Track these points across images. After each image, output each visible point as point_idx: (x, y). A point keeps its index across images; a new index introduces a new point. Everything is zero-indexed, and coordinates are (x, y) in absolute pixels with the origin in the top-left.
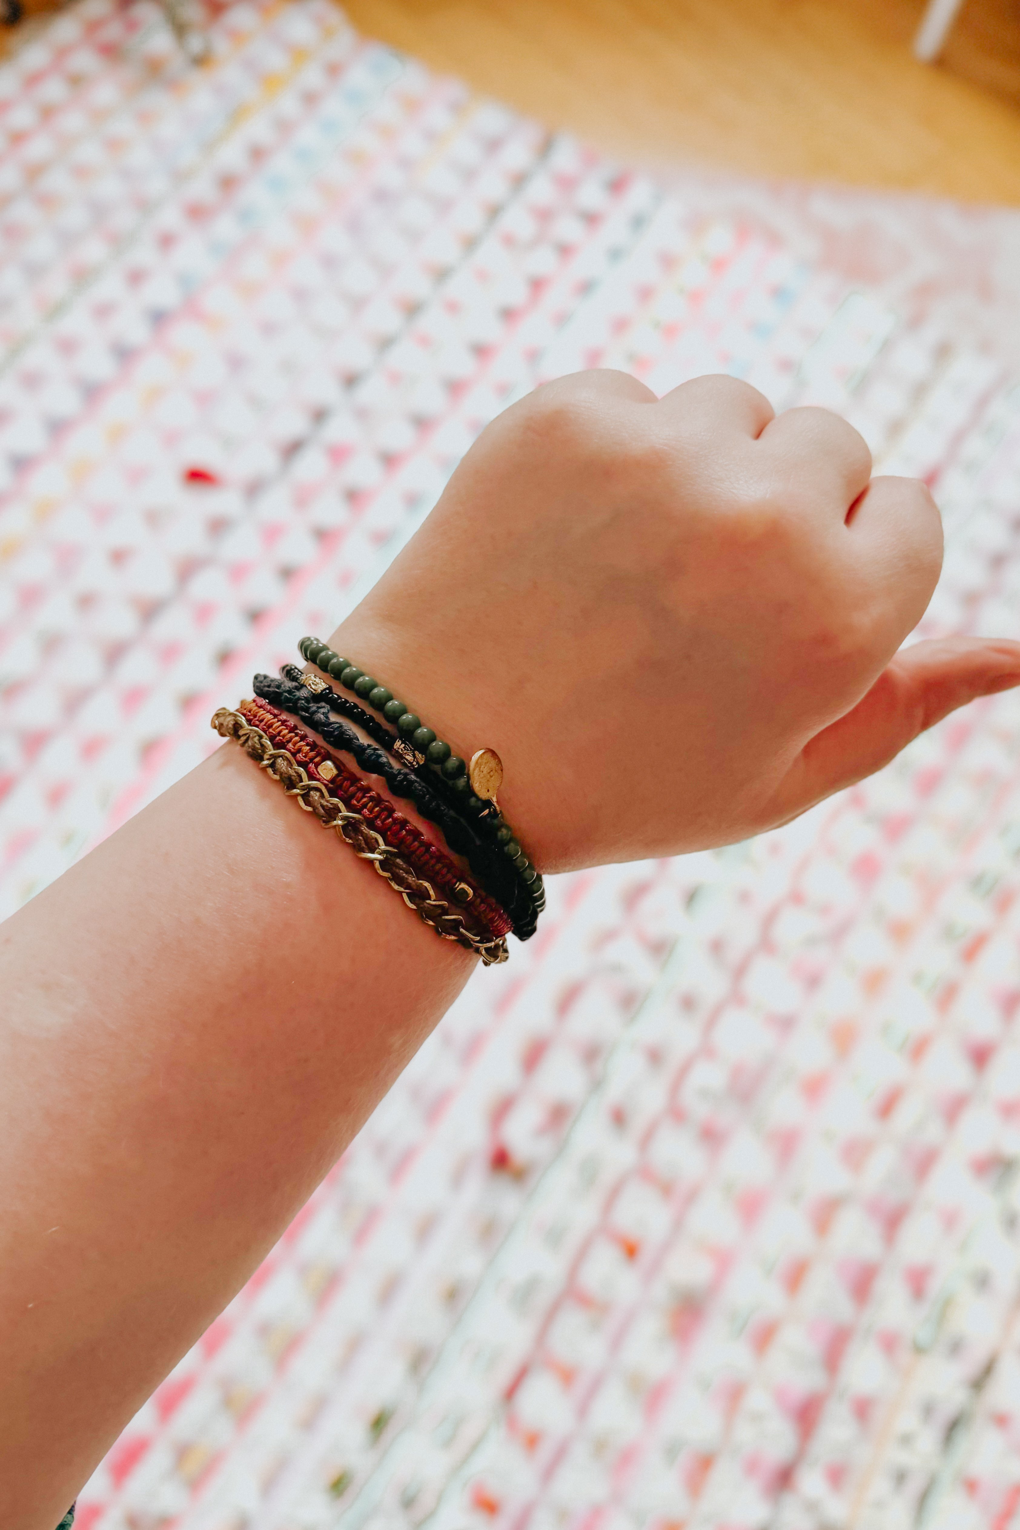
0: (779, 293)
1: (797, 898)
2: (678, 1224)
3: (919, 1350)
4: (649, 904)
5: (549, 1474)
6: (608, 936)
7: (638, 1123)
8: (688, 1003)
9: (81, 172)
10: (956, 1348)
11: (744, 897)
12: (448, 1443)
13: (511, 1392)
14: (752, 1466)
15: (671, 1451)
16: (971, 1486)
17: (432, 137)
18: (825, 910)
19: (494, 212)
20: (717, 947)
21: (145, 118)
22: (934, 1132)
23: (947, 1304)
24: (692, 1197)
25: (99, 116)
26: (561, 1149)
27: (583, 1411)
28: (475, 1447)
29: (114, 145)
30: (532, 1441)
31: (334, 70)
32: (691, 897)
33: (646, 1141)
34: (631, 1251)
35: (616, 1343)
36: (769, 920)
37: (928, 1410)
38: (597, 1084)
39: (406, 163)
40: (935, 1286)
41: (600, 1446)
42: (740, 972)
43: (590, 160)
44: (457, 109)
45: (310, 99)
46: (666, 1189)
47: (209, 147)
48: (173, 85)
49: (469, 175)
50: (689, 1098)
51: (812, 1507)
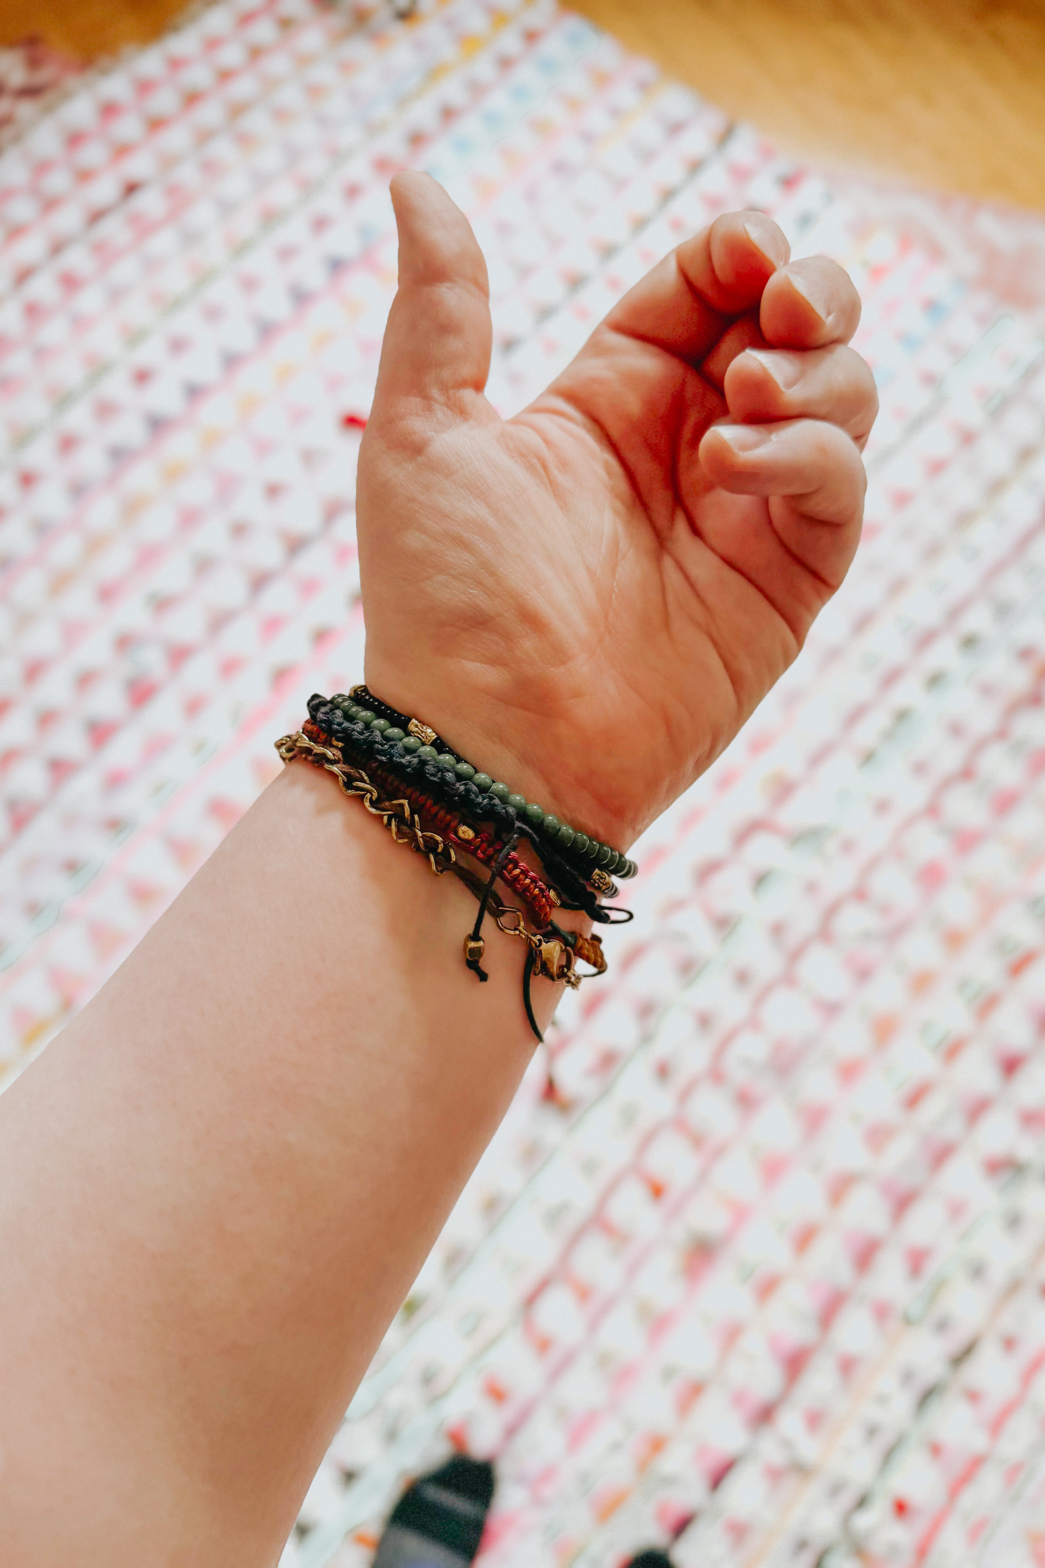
0: (932, 307)
1: (860, 894)
2: (703, 1175)
3: (908, 1321)
4: (719, 881)
5: (555, 1375)
6: (675, 905)
7: (680, 1078)
8: (742, 978)
9: (281, 115)
10: (942, 1326)
11: (811, 888)
12: (471, 1333)
13: (531, 1300)
14: (738, 1399)
15: (668, 1373)
16: (936, 1450)
17: (616, 113)
18: (885, 909)
19: (668, 195)
20: (777, 930)
21: (346, 67)
22: (954, 1128)
23: (940, 1286)
24: (719, 1153)
25: (304, 61)
26: (606, 1092)
27: (594, 1325)
28: (492, 1343)
29: (314, 92)
30: (543, 1345)
31: (531, 37)
32: (761, 880)
33: (685, 1095)
34: (657, 1191)
35: (633, 1270)
36: (831, 911)
37: (907, 1377)
38: (646, 1039)
39: (588, 138)
40: (932, 1268)
41: (604, 1360)
42: (796, 955)
43: (767, 153)
44: (644, 87)
45: (505, 63)
46: (697, 1141)
47: (402, 102)
48: (377, 37)
49: (647, 156)
50: (732, 1063)
51: (787, 1444)
